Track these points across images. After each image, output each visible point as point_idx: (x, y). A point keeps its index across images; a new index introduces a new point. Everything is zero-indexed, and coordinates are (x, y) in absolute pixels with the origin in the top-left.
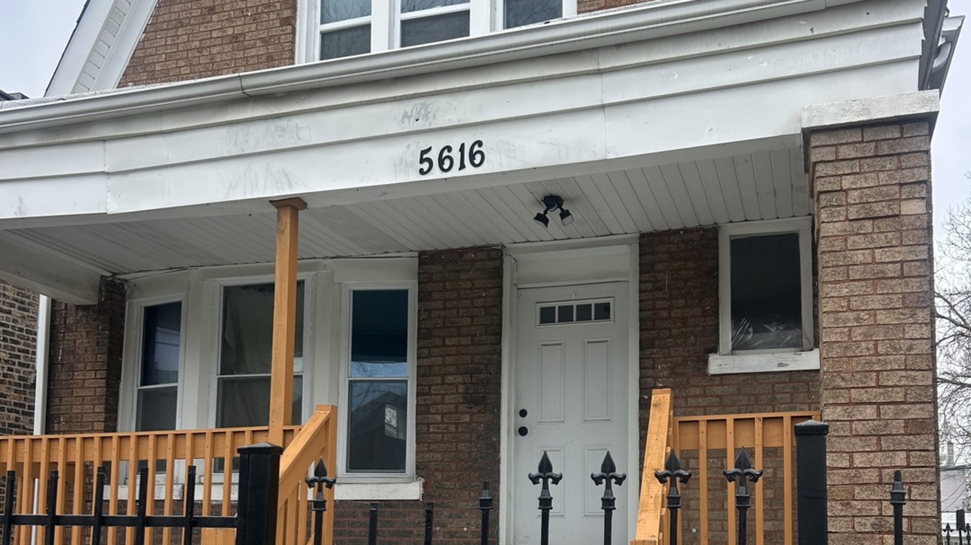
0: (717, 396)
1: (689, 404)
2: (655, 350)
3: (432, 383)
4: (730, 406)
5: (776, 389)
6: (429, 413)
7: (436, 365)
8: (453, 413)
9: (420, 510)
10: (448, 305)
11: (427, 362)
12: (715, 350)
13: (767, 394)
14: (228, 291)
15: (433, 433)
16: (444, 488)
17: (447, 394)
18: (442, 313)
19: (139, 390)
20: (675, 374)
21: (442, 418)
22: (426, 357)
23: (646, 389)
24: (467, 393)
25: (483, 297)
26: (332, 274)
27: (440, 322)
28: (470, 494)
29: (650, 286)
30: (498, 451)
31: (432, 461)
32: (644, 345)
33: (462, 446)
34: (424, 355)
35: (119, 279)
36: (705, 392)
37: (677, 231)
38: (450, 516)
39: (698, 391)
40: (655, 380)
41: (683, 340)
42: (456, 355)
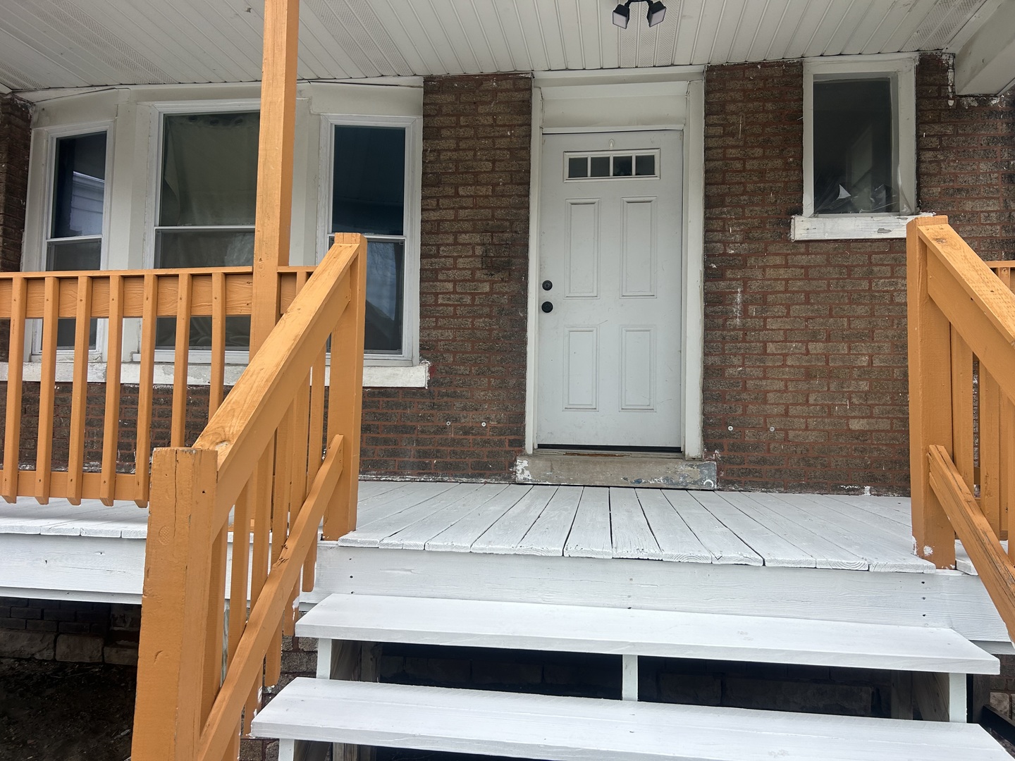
0: (802, 267)
1: (767, 276)
2: (725, 209)
3: (440, 242)
4: (818, 280)
5: (873, 260)
6: (437, 280)
7: (446, 220)
8: (469, 281)
9: (424, 400)
10: (463, 145)
11: (434, 216)
12: (799, 211)
13: (863, 266)
14: (170, 121)
15: (442, 305)
16: (456, 374)
17: (461, 257)
18: (455, 155)
19: (49, 244)
20: (749, 238)
21: (454, 287)
22: (433, 210)
23: (714, 256)
24: (486, 256)
25: (507, 136)
26: (310, 102)
27: (451, 165)
28: (489, 382)
29: (720, 130)
30: (525, 330)
31: (441, 341)
32: (711, 203)
33: (479, 322)
34: (430, 207)
35: (21, 99)
36: (787, 262)
37: (754, 65)
38: (464, 408)
39: (778, 260)
40: (725, 246)
41: (760, 197)
42: (472, 208)
